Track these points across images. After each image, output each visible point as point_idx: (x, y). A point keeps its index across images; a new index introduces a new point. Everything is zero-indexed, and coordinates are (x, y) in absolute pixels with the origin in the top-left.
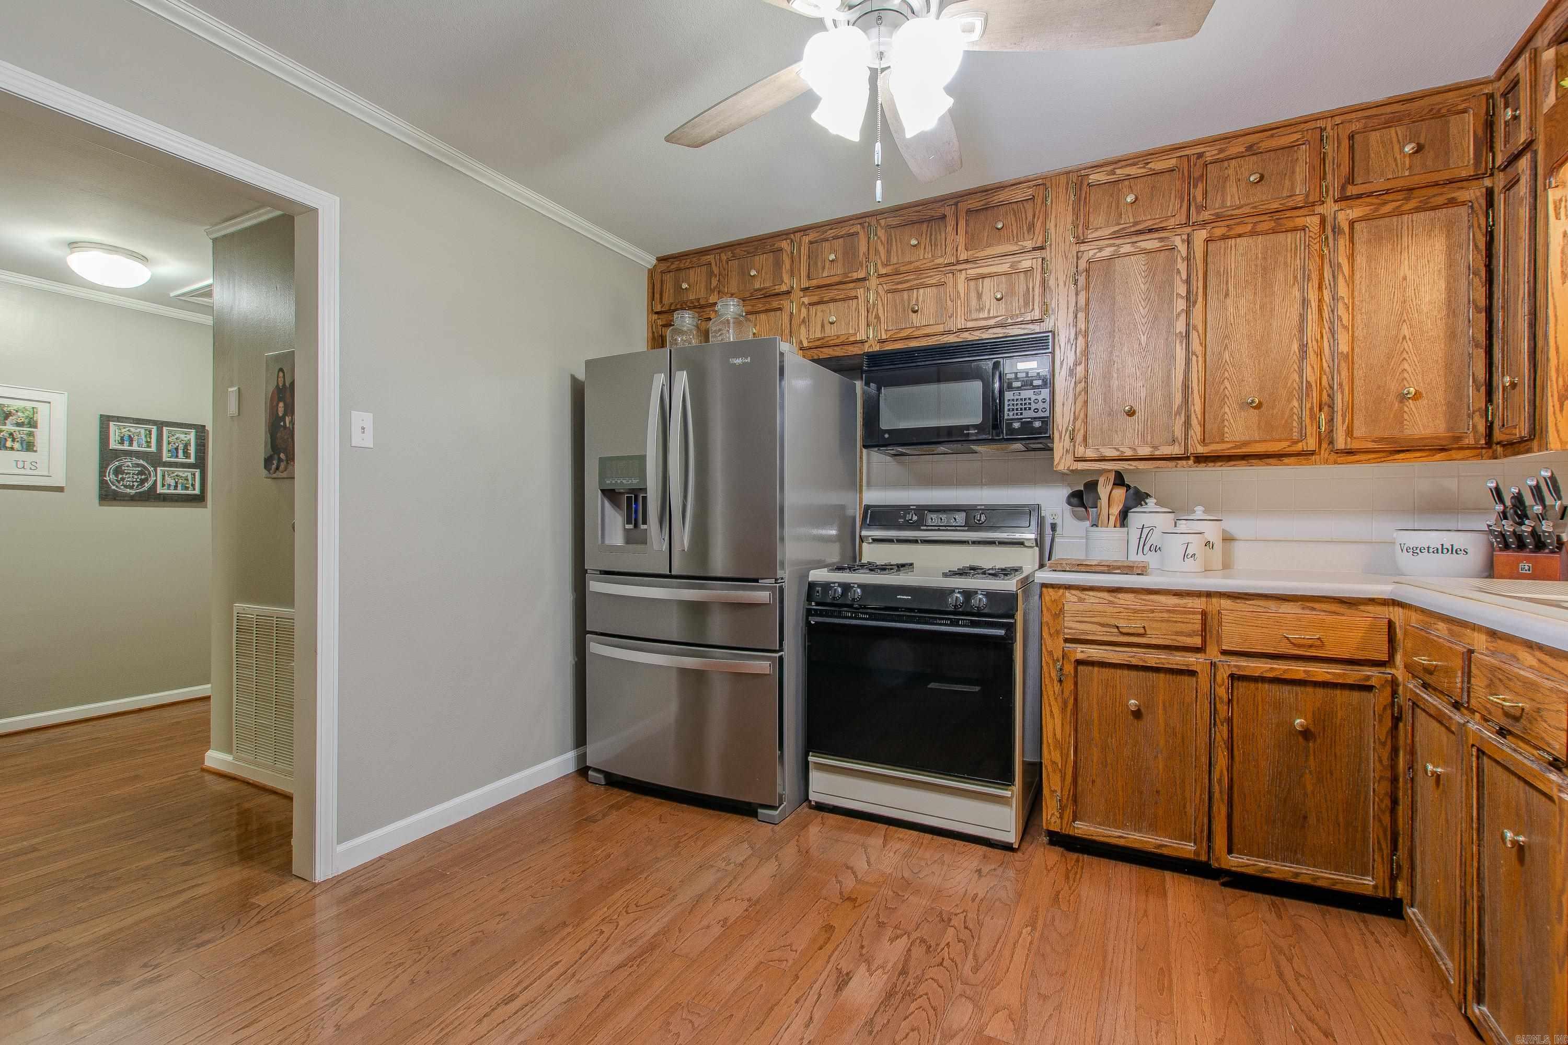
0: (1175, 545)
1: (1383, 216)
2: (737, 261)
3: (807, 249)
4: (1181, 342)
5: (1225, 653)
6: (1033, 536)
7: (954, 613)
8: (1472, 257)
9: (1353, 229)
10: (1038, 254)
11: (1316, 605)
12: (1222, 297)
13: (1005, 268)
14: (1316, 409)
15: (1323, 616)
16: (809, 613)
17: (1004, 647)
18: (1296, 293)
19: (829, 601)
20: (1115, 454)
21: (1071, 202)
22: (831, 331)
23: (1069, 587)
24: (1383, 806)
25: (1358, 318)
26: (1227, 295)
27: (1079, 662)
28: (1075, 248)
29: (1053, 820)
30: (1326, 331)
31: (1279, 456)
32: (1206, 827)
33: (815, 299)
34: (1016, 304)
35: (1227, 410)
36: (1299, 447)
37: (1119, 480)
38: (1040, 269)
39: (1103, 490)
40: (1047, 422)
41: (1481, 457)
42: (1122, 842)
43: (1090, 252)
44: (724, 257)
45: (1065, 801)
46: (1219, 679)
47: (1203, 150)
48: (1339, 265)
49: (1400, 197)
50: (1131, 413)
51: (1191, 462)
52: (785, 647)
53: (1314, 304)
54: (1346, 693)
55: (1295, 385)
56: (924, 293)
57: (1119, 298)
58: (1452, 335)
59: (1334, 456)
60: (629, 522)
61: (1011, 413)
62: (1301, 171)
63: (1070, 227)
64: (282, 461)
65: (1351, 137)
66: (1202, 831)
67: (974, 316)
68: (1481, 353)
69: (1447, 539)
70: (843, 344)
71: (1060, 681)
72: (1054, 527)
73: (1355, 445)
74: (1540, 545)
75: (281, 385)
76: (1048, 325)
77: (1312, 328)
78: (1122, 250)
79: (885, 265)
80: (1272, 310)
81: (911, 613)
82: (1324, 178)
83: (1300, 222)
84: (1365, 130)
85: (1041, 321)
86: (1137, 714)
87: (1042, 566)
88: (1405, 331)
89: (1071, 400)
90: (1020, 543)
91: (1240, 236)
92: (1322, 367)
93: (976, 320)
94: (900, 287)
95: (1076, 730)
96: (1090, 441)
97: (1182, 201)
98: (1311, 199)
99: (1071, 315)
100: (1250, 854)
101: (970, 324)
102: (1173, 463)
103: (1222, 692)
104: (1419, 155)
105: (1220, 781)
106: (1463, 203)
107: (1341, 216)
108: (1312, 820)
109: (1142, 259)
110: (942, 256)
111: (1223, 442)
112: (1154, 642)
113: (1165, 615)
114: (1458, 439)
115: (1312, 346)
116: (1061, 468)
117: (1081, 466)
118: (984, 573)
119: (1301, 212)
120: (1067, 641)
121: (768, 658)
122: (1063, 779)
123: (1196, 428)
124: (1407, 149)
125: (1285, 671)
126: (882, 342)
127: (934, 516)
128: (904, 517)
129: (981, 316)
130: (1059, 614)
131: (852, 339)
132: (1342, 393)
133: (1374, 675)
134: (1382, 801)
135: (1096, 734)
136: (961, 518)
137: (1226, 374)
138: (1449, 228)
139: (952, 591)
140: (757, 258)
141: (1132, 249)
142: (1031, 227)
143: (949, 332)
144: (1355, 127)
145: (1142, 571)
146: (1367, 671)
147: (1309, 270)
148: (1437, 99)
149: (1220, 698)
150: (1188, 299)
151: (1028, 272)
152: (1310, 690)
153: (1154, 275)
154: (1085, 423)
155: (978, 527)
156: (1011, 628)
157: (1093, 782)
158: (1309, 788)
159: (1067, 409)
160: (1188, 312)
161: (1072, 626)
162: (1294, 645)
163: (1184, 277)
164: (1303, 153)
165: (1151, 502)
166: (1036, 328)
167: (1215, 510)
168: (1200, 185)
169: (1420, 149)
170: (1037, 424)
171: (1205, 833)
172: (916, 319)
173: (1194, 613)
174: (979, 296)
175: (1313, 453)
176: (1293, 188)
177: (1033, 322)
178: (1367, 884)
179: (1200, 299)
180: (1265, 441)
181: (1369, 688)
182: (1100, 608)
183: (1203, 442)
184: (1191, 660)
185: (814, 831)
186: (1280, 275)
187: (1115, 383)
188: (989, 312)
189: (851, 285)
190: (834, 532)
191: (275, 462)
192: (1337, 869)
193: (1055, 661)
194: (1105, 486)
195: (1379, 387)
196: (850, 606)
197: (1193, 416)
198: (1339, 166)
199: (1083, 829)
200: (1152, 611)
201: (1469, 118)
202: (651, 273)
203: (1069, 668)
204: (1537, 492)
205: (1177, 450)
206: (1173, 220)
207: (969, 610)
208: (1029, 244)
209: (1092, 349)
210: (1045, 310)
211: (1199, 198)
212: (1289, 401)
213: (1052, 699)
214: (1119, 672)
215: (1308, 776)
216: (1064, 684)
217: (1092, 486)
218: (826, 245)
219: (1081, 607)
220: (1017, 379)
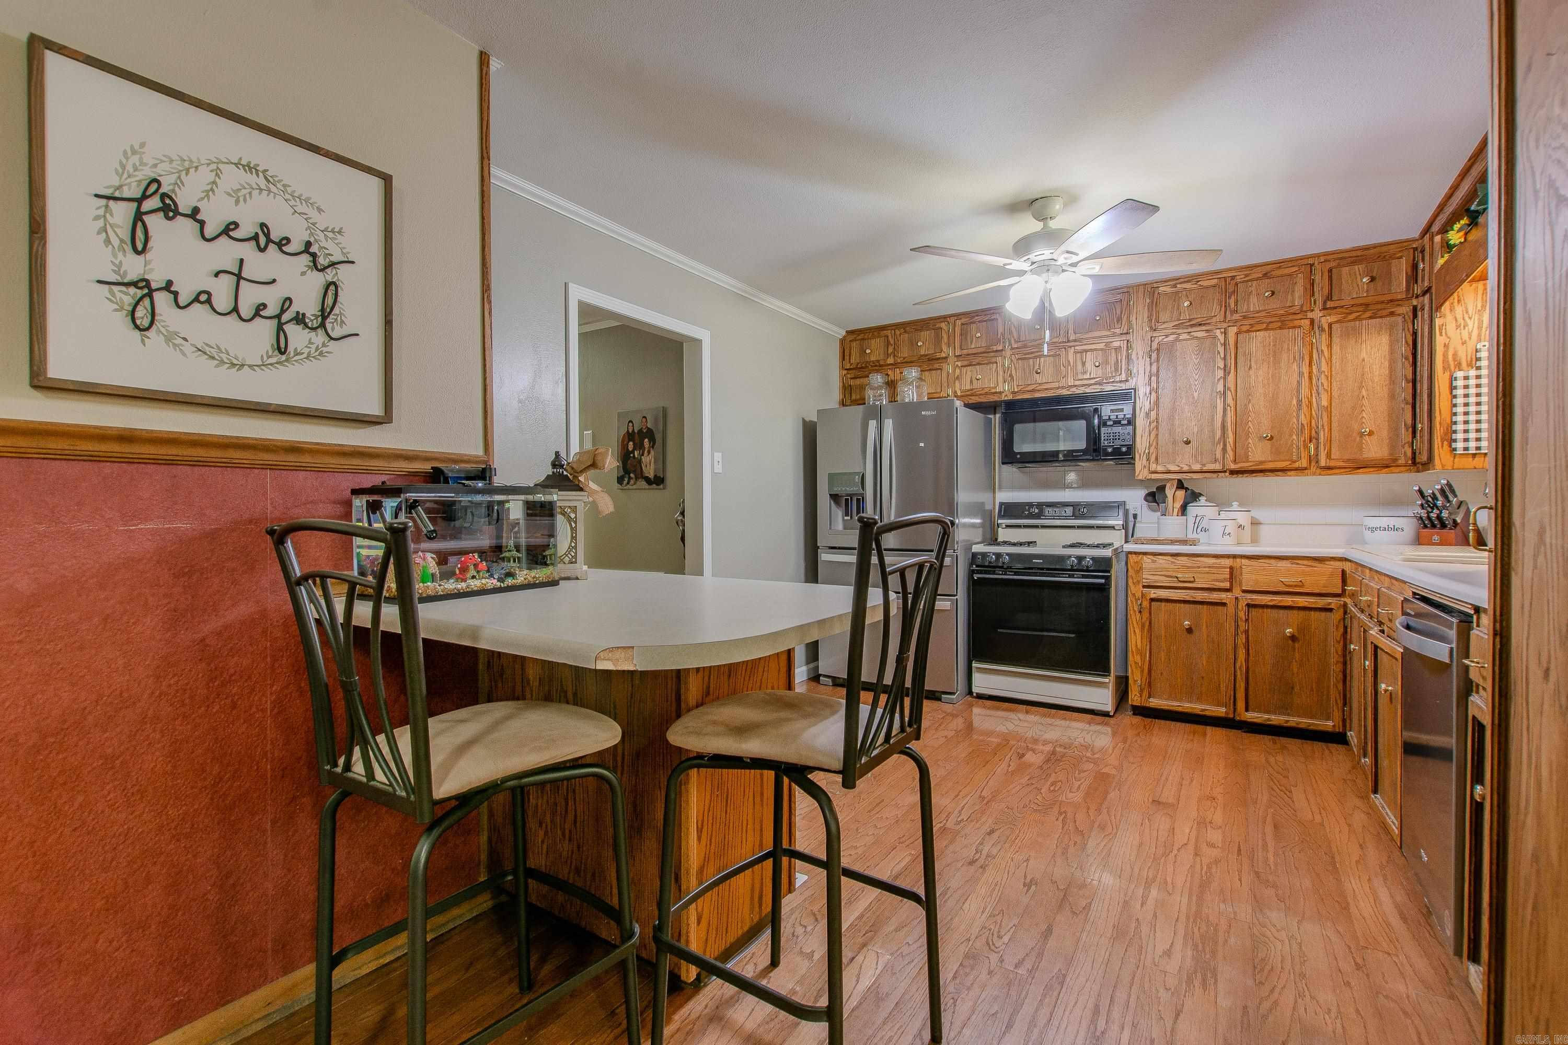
0: (1217, 528)
1: (1350, 321)
2: (907, 335)
3: (960, 328)
4: (1221, 397)
5: (1244, 591)
6: (1121, 523)
7: (1072, 570)
8: (1404, 349)
9: (1331, 328)
10: (1124, 337)
11: (1299, 562)
12: (1247, 369)
13: (1102, 346)
14: (1307, 441)
15: (1303, 568)
16: (972, 572)
17: (1103, 589)
18: (1295, 367)
19: (987, 564)
20: (1177, 469)
21: (1147, 305)
22: (976, 385)
23: (1145, 554)
24: (1339, 678)
25: (1334, 384)
26: (1250, 368)
27: (1152, 600)
28: (1149, 335)
29: (1135, 699)
30: (1314, 392)
31: (1284, 471)
32: (1232, 697)
33: (966, 363)
34: (1109, 369)
35: (1250, 441)
36: (1297, 465)
37: (1180, 485)
38: (1125, 348)
39: (1169, 492)
40: (1131, 449)
41: (1411, 471)
42: (1180, 709)
43: (1160, 338)
44: (898, 332)
45: (1143, 686)
46: (1240, 607)
47: (1235, 274)
48: (1322, 351)
49: (1361, 309)
50: (1188, 442)
51: (1227, 474)
52: (959, 594)
53: (1306, 375)
54: (1317, 614)
55: (1294, 426)
56: (1044, 361)
57: (1180, 368)
58: (1392, 396)
59: (1319, 471)
60: (847, 515)
61: (1106, 442)
62: (1299, 290)
63: (1146, 320)
64: (632, 478)
65: (1330, 271)
66: (1230, 699)
67: (1080, 377)
68: (1409, 407)
69: (1392, 522)
70: (986, 394)
71: (1140, 612)
72: (1135, 516)
73: (1332, 464)
74: (1443, 526)
75: (630, 431)
76: (1131, 384)
77: (1305, 391)
78: (1181, 337)
79: (1016, 342)
80: (1280, 378)
81: (1041, 570)
82: (1313, 295)
83: (1297, 323)
84: (1339, 266)
85: (1127, 381)
86: (1190, 630)
87: (1126, 542)
88: (1364, 392)
89: (1147, 433)
90: (1113, 528)
91: (1258, 331)
92: (1311, 414)
93: (1082, 380)
94: (1027, 356)
95: (1150, 642)
96: (1160, 460)
97: (1221, 307)
98: (1304, 309)
99: (1147, 378)
100: (1260, 711)
101: (1077, 383)
102: (1215, 475)
103: (1242, 615)
104: (1372, 283)
105: (1240, 668)
106: (1399, 315)
107: (1323, 320)
108: (1297, 689)
109: (1195, 342)
110: (1057, 337)
111: (1248, 461)
112: (1199, 586)
113: (1207, 569)
114: (1395, 460)
115: (1305, 402)
116: (1140, 477)
117: (1154, 476)
118: (1088, 546)
119: (1299, 316)
120: (1144, 587)
121: (949, 600)
122: (1142, 671)
123: (1230, 454)
124: (1364, 280)
125: (1280, 601)
126: (1014, 393)
127: (1050, 509)
128: (1029, 510)
129: (1085, 377)
130: (1139, 570)
131: (993, 391)
132: (1324, 431)
133: (1333, 602)
134: (1337, 675)
135: (1163, 645)
136: (1069, 511)
137: (1250, 419)
138: (1391, 328)
139: (1070, 557)
140: (923, 333)
141: (1188, 337)
142: (1119, 320)
143: (1063, 388)
144: (1333, 264)
145: (1194, 543)
146: (1329, 600)
147: (1303, 354)
148: (1385, 249)
149: (1241, 619)
150: (1225, 370)
151: (1118, 349)
152: (1295, 612)
153: (1202, 354)
154: (1156, 448)
155: (1083, 516)
156: (1108, 578)
157: (1162, 674)
158: (1295, 670)
159: (1145, 438)
160: (1225, 379)
161: (1147, 578)
162: (1286, 585)
163: (1222, 356)
164: (1300, 281)
165: (1203, 499)
166: (1123, 386)
167: (1246, 503)
168: (1233, 297)
169: (1373, 279)
170: (1124, 449)
171: (1232, 701)
172: (1038, 378)
173: (1225, 568)
174: (1084, 364)
175: (1306, 469)
176: (1293, 300)
177: (1121, 382)
178: (1328, 725)
179: (1232, 371)
180: (1275, 461)
181: (1331, 610)
182: (1166, 566)
183: (1235, 461)
184: (1223, 596)
185: (976, 710)
186: (1285, 356)
187: (1177, 422)
188: (1090, 374)
189: (992, 354)
190: (978, 521)
191: (626, 480)
192: (1311, 718)
193: (1137, 600)
194: (1170, 489)
195: (1347, 428)
196: (1002, 567)
197: (1228, 445)
198: (1322, 288)
199: (1154, 703)
200: (1199, 567)
201: (1404, 260)
202: (842, 341)
203: (1146, 604)
204: (1442, 491)
205: (1218, 467)
206: (1214, 318)
207: (1080, 568)
208: (1118, 331)
209: (1161, 400)
210: (1129, 373)
211: (1232, 305)
212: (1291, 435)
213: (1135, 623)
214: (1178, 605)
215: (1294, 663)
216: (1143, 613)
217: (1162, 489)
218: (974, 326)
219: (1153, 565)
220: (1110, 419)
